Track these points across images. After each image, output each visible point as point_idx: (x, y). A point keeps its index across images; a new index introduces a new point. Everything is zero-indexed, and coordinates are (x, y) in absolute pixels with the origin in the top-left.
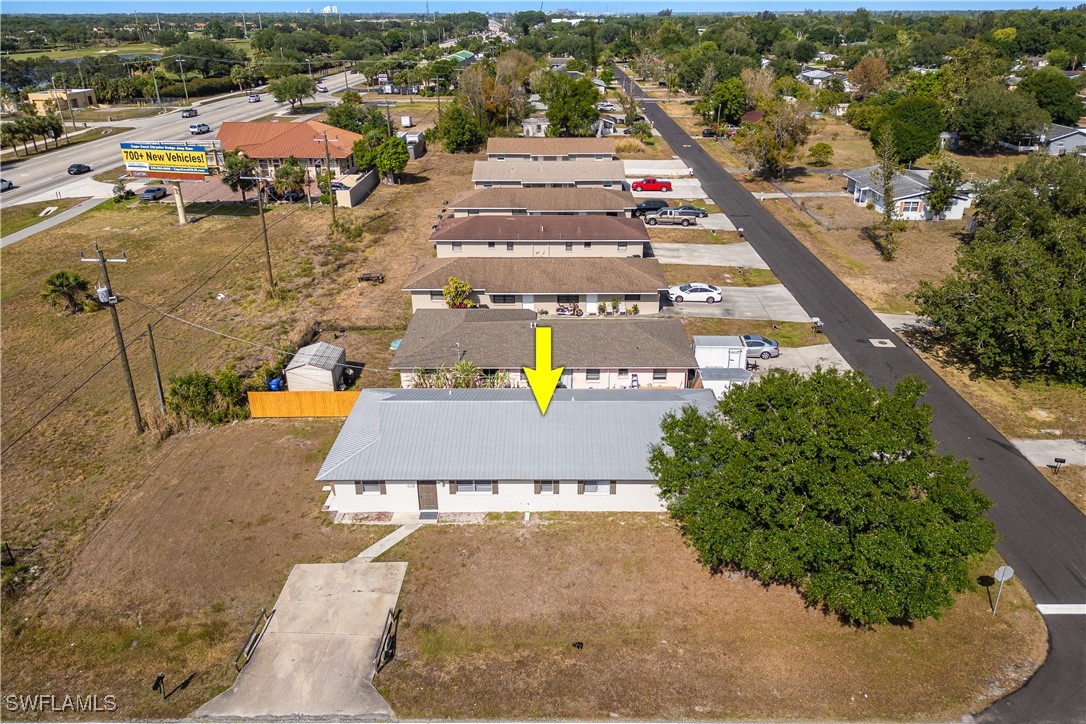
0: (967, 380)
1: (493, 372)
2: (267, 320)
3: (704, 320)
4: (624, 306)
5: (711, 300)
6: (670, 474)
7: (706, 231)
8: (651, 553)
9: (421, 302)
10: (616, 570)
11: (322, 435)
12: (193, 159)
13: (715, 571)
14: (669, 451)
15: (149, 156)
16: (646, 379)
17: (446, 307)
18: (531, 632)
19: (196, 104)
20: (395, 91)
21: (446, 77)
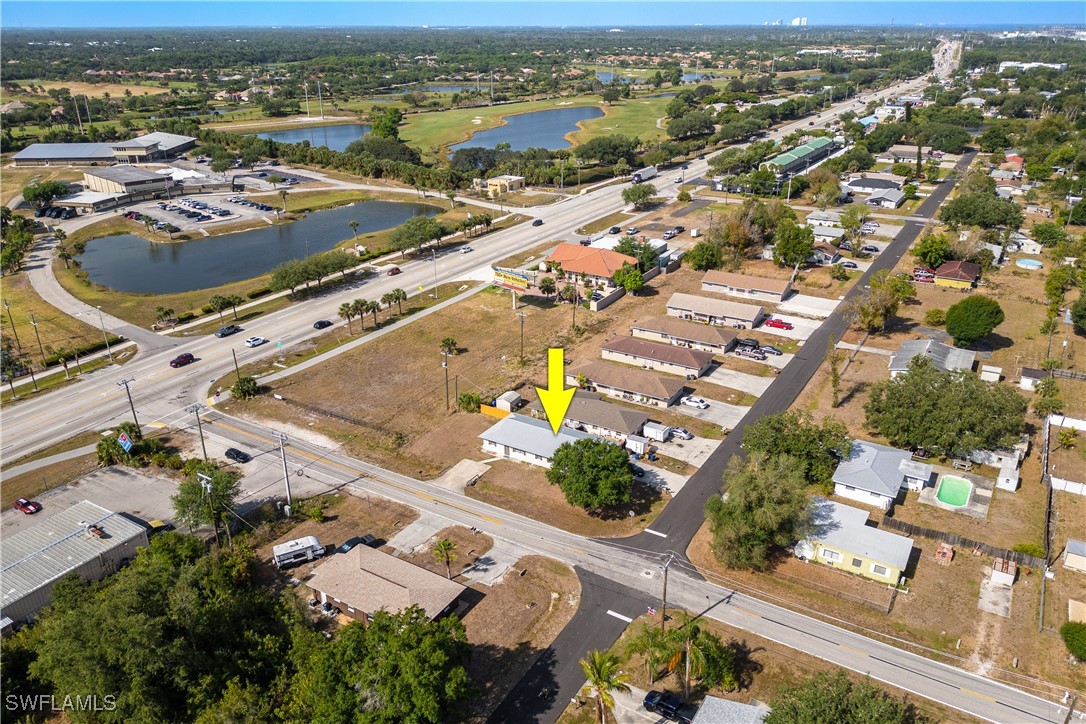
4: (651, 401)
5: (698, 407)
6: (555, 458)
7: (764, 365)
9: (570, 381)
10: (542, 485)
12: (522, 281)
15: (505, 276)
16: (613, 434)
18: (509, 490)
19: (583, 191)
20: (725, 189)
21: (762, 184)
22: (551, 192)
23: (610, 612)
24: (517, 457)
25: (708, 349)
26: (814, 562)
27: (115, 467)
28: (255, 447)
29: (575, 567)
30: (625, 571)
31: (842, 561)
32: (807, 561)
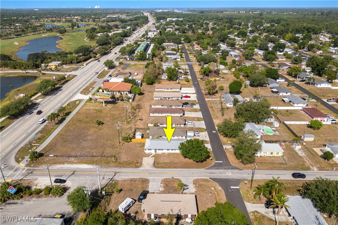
0: (223, 137)
1: (161, 136)
2: (127, 127)
3: (190, 128)
4: (179, 125)
5: (192, 124)
6: (180, 149)
7: (195, 109)
8: (179, 156)
9: (150, 125)
10: (175, 158)
11: (143, 145)
12: (107, 96)
13: (185, 158)
14: (180, 147)
15: (100, 96)
16: (180, 137)
17: (153, 126)
18: (167, 163)
19: (85, 64)
20: (130, 59)
21: (142, 57)
22: (74, 66)
23: (231, 187)
24: (159, 152)
25: (177, 107)
26: (261, 157)
27: (7, 202)
28: (63, 176)
29: (210, 178)
30: (223, 175)
31: (268, 154)
32: (259, 157)
